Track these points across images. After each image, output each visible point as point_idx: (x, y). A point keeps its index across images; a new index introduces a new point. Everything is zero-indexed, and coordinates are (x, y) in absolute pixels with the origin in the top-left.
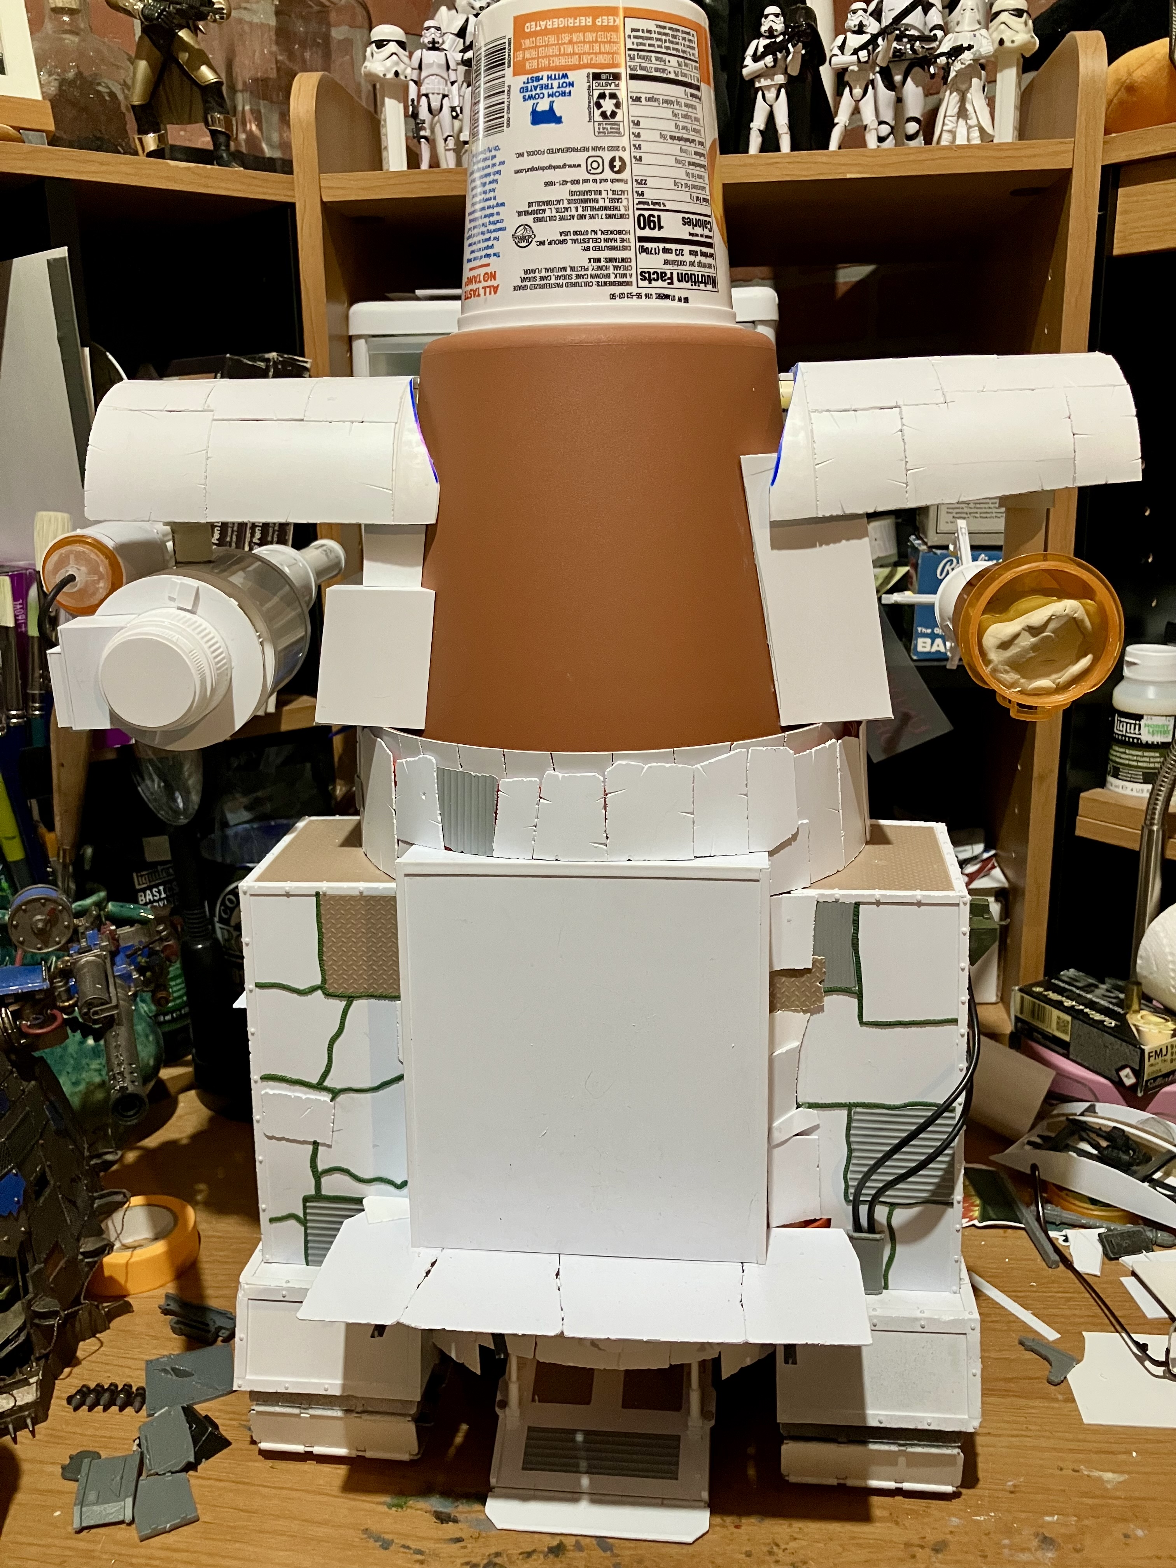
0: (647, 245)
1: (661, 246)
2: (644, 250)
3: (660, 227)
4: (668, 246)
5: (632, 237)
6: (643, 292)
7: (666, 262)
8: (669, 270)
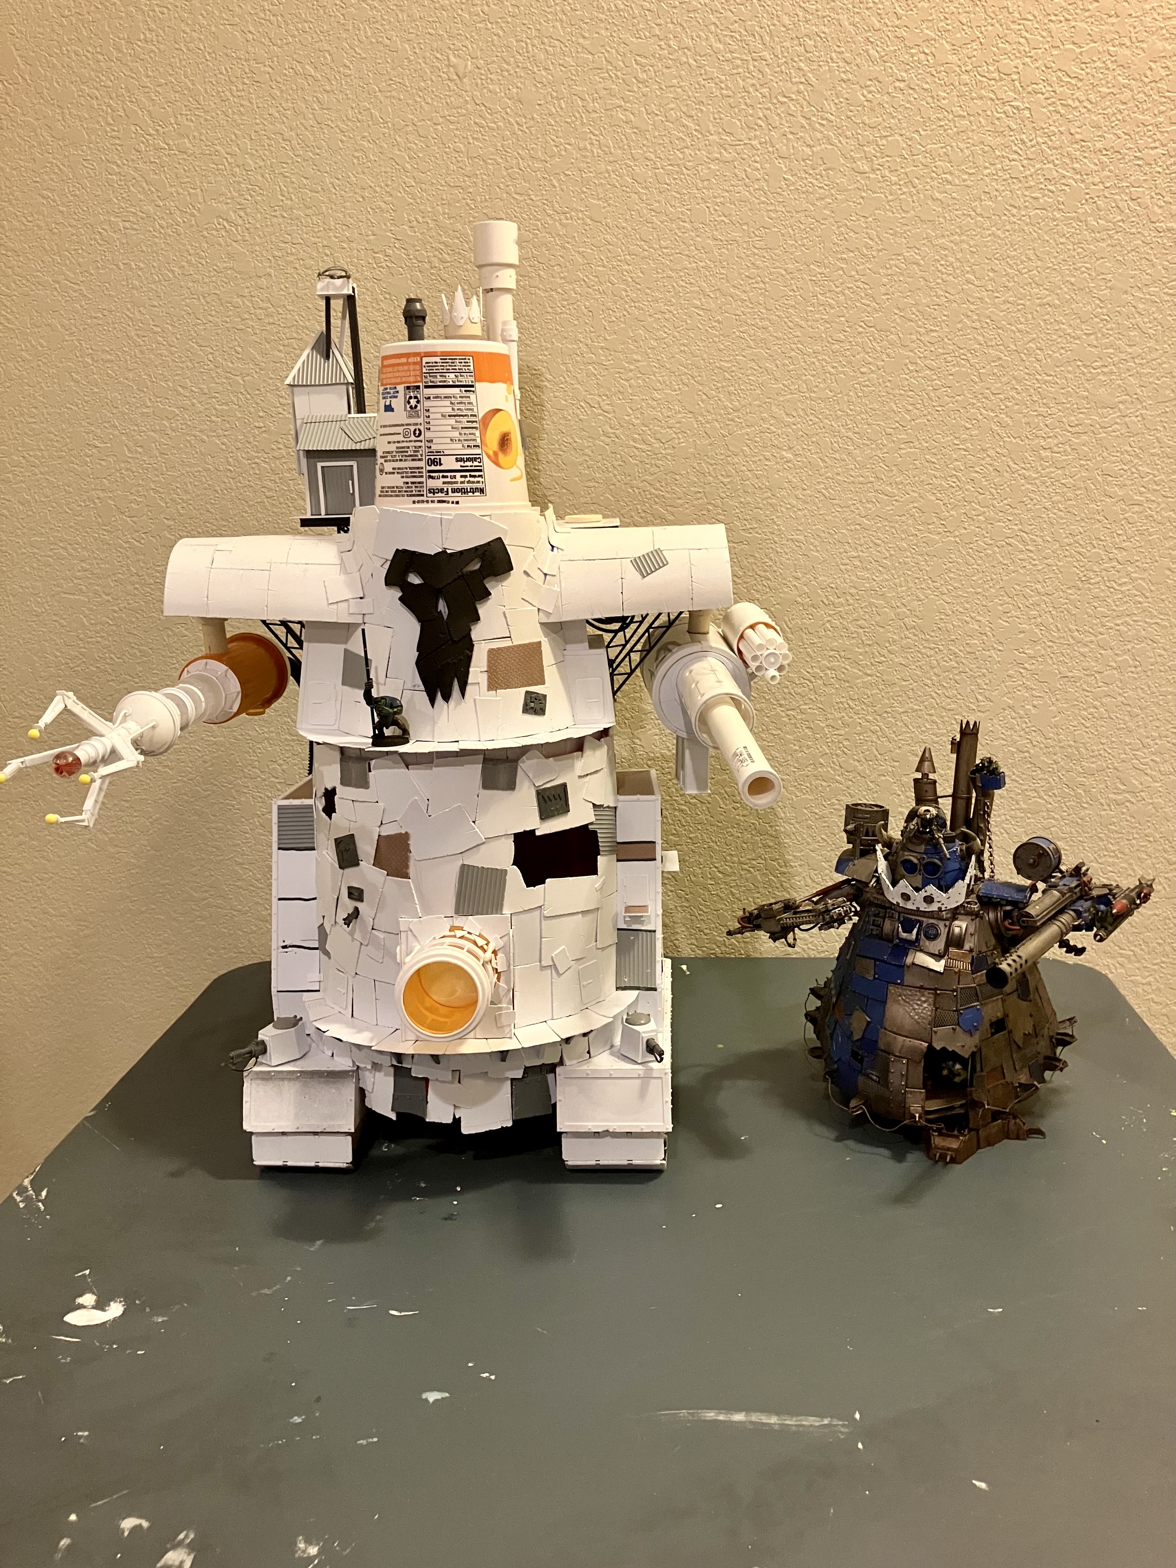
0: (432, 474)
1: (441, 474)
2: (431, 477)
3: (441, 464)
4: (445, 474)
5: (424, 470)
6: (430, 499)
7: (444, 483)
8: (445, 487)
